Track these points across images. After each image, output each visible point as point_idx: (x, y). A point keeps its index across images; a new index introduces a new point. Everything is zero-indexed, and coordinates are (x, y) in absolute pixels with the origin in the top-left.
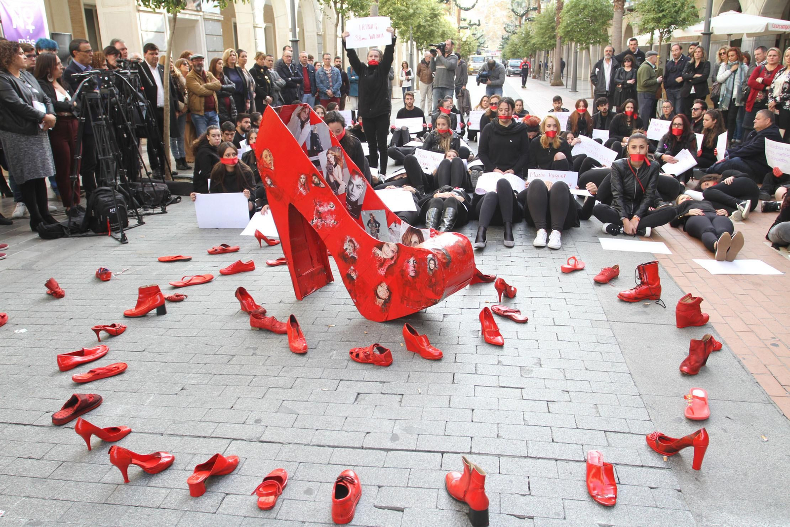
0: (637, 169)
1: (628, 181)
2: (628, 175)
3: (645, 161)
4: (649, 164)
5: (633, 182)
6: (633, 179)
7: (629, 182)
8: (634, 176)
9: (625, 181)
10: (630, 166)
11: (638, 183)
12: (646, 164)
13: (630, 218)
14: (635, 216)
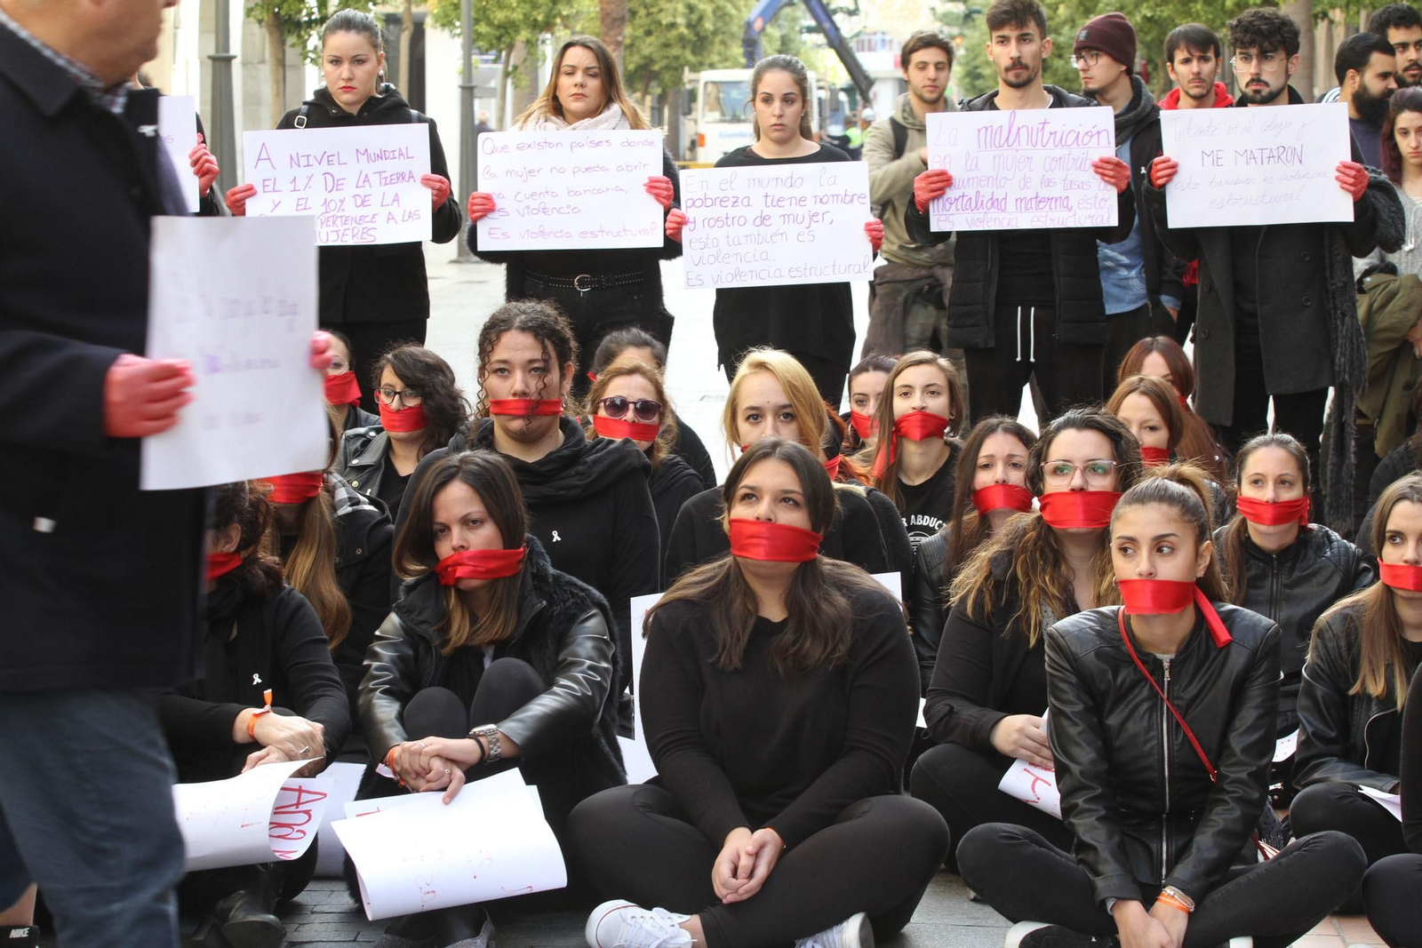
0: (1166, 659)
1: (1127, 720)
2: (1123, 694)
3: (1201, 618)
4: (1223, 635)
5: (1153, 727)
6: (1151, 709)
7: (1132, 727)
8: (1154, 696)
9: (1113, 720)
10: (1128, 647)
11: (1174, 728)
12: (1211, 633)
13: (1149, 898)
14: (1169, 891)
